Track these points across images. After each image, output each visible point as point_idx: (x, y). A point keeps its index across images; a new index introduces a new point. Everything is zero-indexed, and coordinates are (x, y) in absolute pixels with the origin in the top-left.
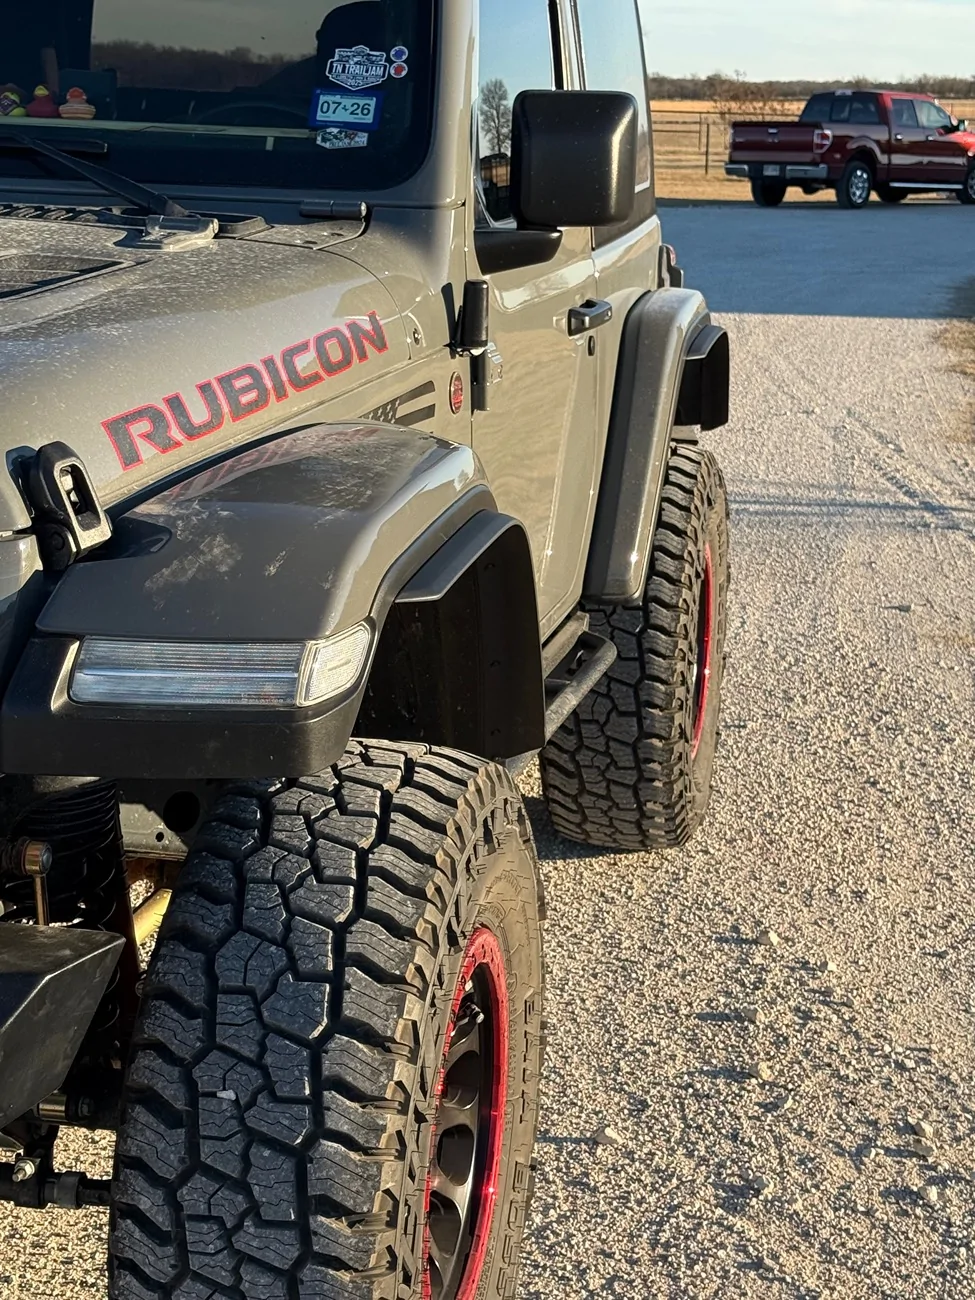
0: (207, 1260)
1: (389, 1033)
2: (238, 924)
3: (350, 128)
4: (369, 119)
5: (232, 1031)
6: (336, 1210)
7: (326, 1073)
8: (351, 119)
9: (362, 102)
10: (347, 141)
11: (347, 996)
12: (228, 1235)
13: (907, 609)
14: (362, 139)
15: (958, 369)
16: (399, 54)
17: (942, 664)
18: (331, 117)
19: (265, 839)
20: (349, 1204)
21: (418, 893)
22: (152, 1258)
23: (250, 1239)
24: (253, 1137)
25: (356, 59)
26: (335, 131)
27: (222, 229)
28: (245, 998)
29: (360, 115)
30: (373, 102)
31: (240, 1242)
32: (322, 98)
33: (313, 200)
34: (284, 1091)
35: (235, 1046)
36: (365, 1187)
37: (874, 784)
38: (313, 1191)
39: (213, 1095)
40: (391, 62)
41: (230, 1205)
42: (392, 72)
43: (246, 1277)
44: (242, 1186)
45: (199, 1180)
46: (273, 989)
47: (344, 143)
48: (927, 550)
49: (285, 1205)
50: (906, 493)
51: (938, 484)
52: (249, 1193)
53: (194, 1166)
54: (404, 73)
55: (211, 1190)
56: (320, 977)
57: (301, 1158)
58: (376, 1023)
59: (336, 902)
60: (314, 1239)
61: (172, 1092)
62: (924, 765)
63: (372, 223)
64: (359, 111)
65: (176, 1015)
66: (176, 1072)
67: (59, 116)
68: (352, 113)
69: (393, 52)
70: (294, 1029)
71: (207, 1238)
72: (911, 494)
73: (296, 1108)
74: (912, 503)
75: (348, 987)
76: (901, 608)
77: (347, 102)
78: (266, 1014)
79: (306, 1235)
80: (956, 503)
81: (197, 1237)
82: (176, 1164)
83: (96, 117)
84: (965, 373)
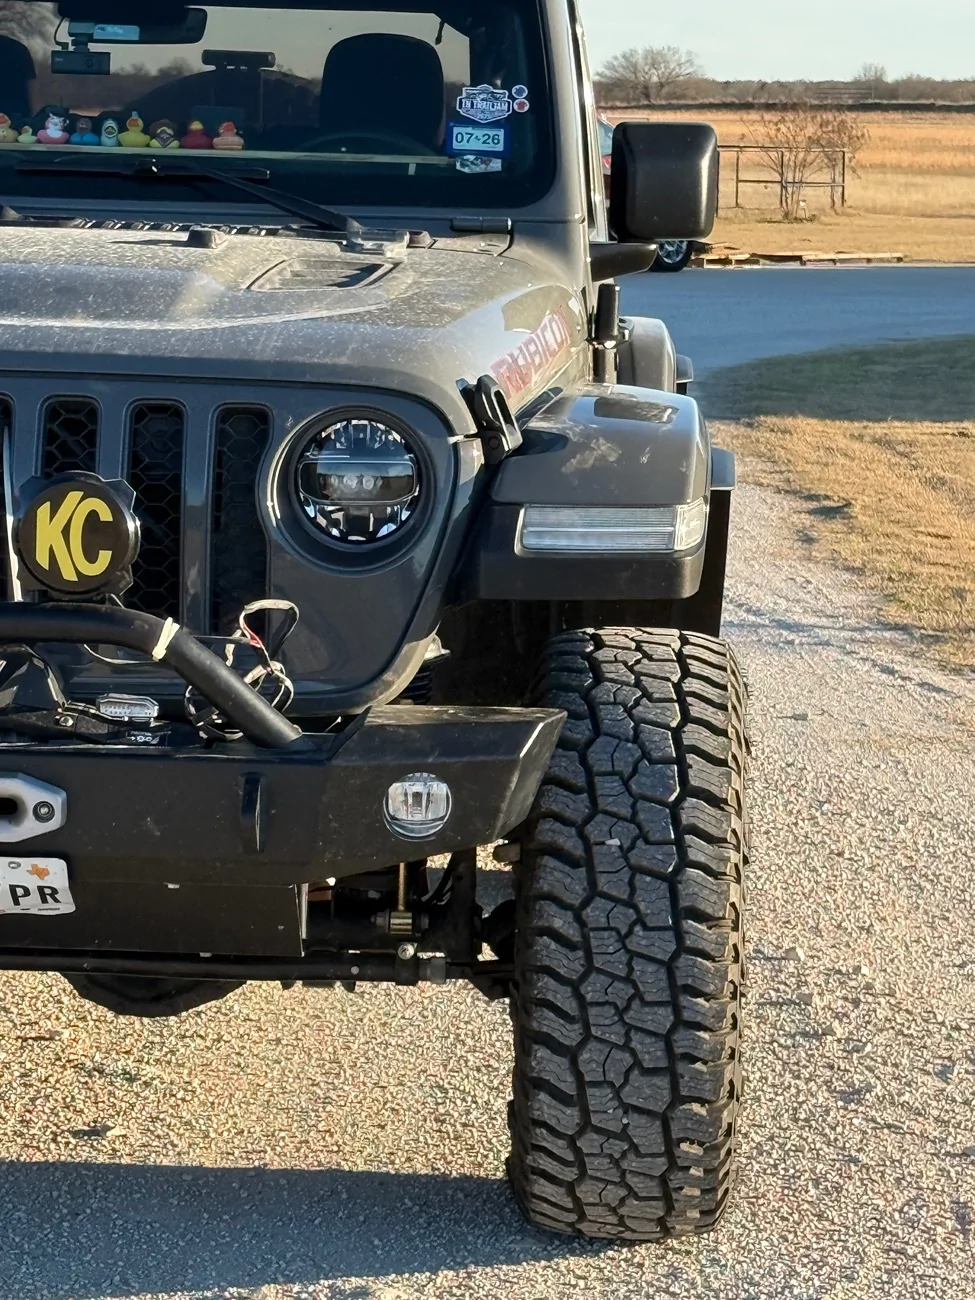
0: (608, 957)
1: (724, 796)
2: (597, 731)
3: (482, 155)
4: (500, 147)
5: (611, 799)
6: (701, 917)
7: (684, 822)
8: (485, 147)
9: (492, 133)
10: (483, 166)
11: (691, 772)
12: (622, 939)
13: (804, 717)
14: (496, 165)
15: (750, 480)
16: (520, 92)
17: (865, 762)
18: (464, 146)
19: (599, 678)
20: (709, 911)
21: (723, 707)
22: (565, 962)
23: (639, 940)
24: (636, 870)
25: (482, 96)
26: (471, 158)
27: (411, 241)
28: (617, 778)
29: (492, 144)
30: (501, 133)
31: (633, 944)
32: (456, 130)
33: (462, 216)
34: (656, 836)
35: (615, 809)
36: (719, 898)
37: (840, 854)
38: (684, 903)
39: (603, 843)
40: (514, 99)
41: (622, 918)
42: (516, 107)
43: (636, 968)
44: (630, 904)
45: (599, 902)
46: (635, 771)
47: (480, 168)
48: (799, 665)
49: (664, 914)
50: (748, 611)
51: (783, 604)
52: (635, 908)
53: (593, 892)
54: (526, 108)
55: (609, 908)
56: (668, 761)
57: (672, 881)
58: (714, 790)
59: (668, 713)
60: (687, 936)
61: (570, 843)
62: (884, 840)
63: (516, 237)
64: (490, 141)
65: (566, 793)
66: (573, 831)
67: (212, 147)
68: (484, 142)
69: (514, 90)
70: (658, 795)
71: (606, 942)
72: (757, 613)
73: (666, 847)
74: (762, 622)
75: (691, 767)
76: (795, 717)
77: (479, 133)
78: (634, 787)
79: (679, 935)
80: (813, 620)
81: (600, 942)
82: (581, 892)
83: (246, 147)
84: (761, 485)
